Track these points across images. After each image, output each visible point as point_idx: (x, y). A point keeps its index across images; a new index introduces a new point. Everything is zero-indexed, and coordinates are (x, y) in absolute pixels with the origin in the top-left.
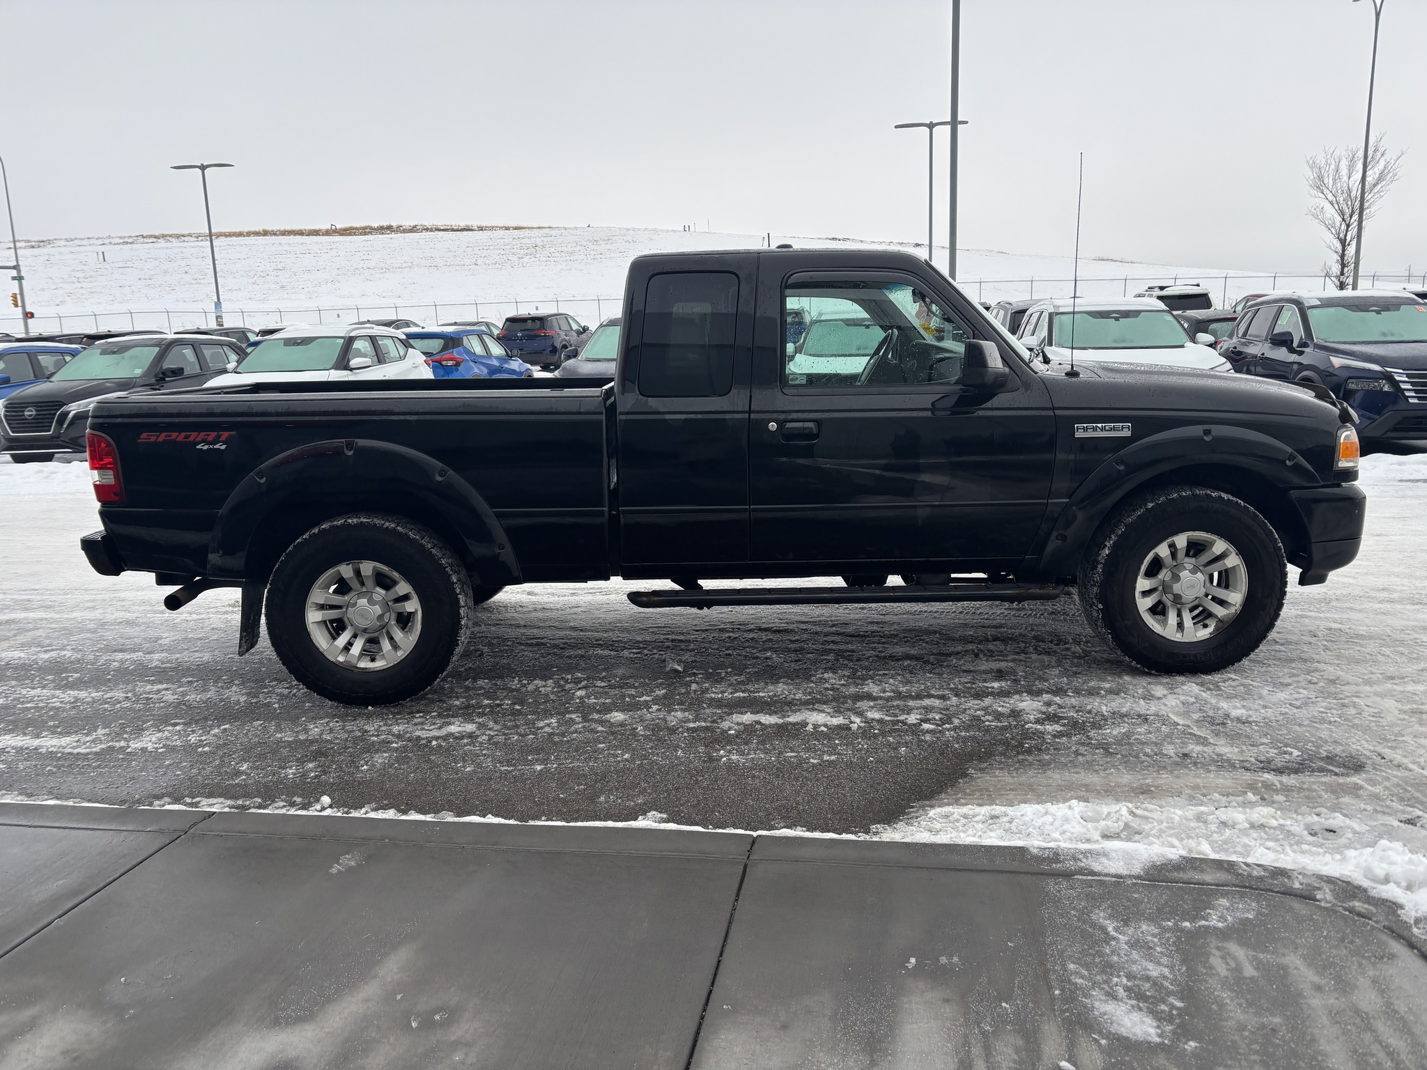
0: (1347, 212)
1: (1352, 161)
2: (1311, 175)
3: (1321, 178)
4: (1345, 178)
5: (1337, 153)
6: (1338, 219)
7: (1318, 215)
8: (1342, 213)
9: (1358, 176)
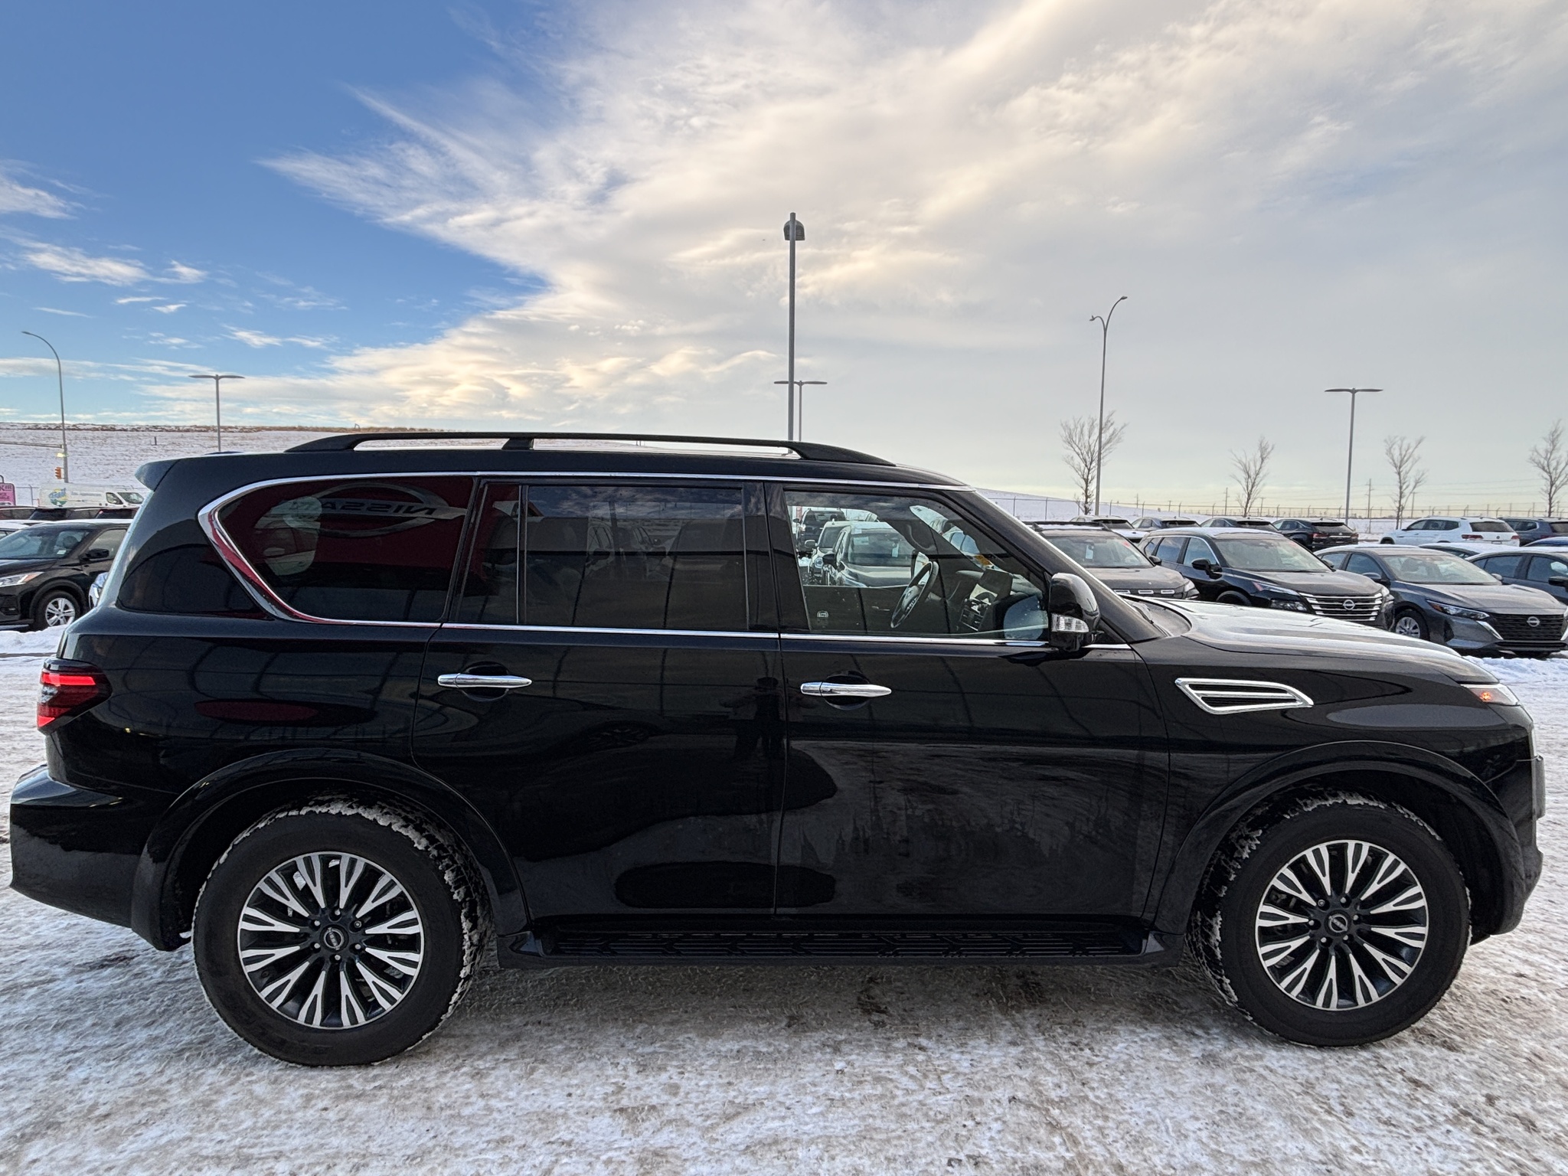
0: (1089, 460)
1: (1092, 427)
2: (1065, 434)
3: (1070, 435)
4: (1086, 438)
5: (1082, 421)
6: (1083, 465)
7: (1069, 461)
8: (1085, 461)
9: (1095, 435)
